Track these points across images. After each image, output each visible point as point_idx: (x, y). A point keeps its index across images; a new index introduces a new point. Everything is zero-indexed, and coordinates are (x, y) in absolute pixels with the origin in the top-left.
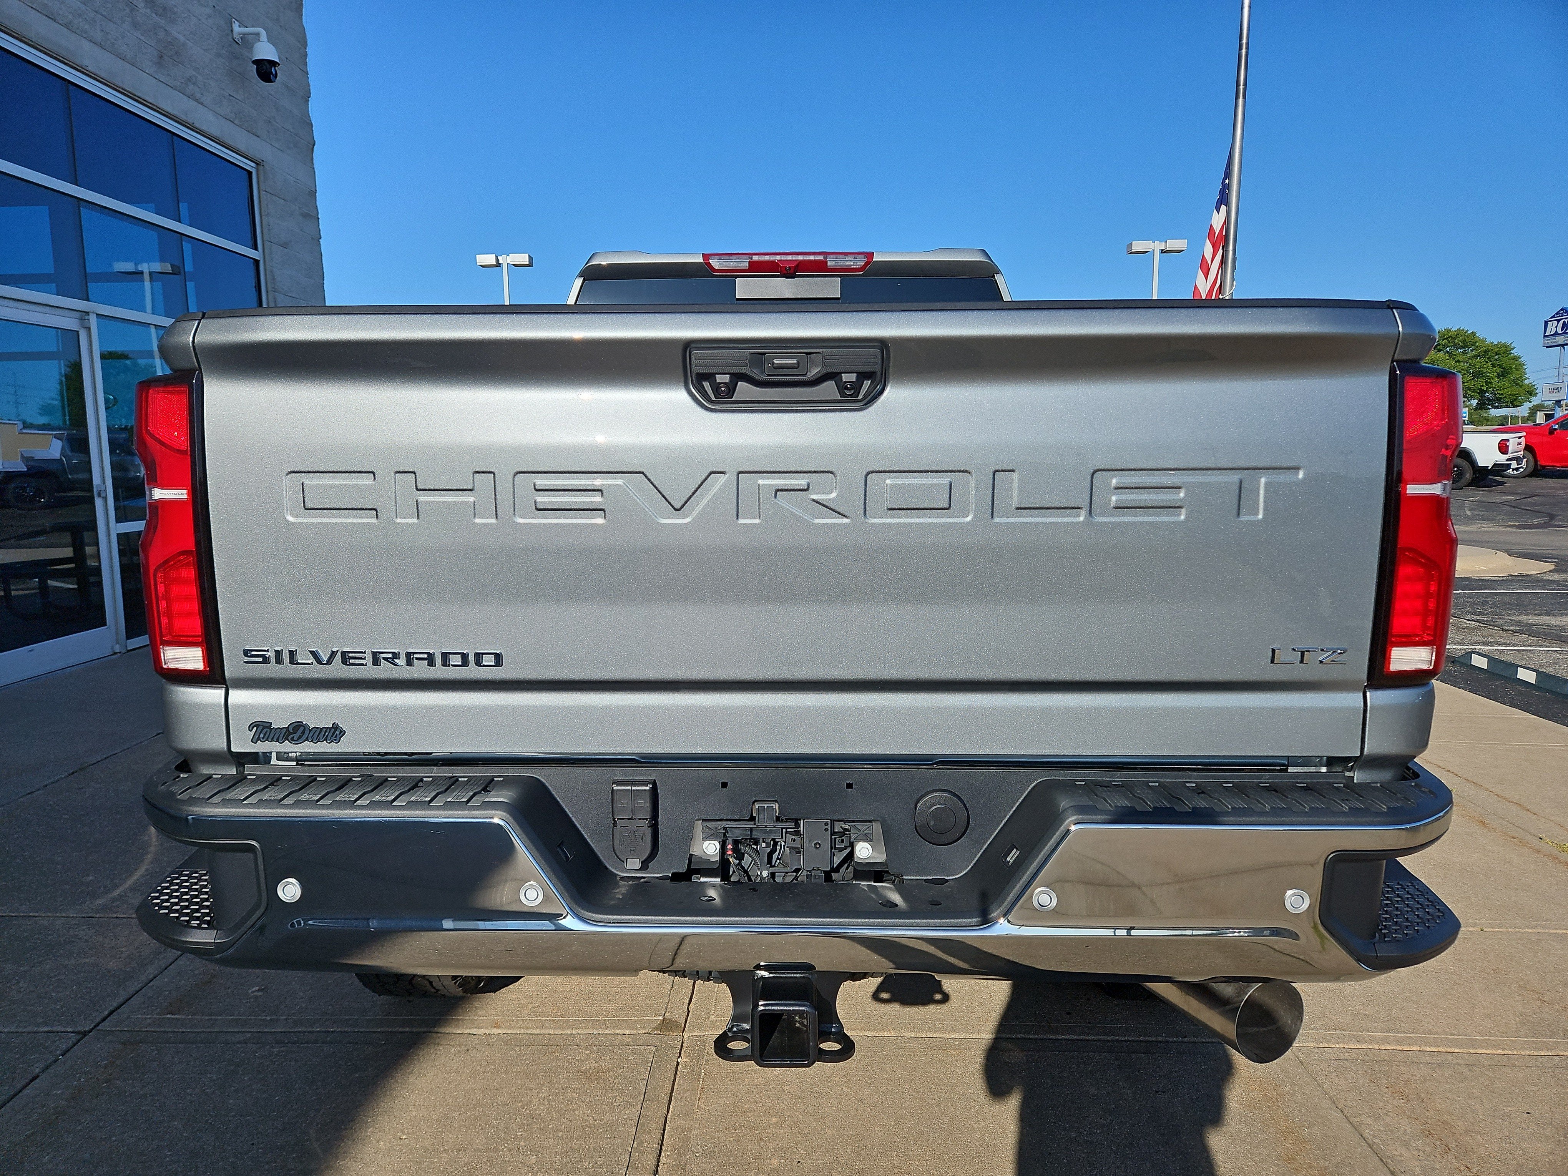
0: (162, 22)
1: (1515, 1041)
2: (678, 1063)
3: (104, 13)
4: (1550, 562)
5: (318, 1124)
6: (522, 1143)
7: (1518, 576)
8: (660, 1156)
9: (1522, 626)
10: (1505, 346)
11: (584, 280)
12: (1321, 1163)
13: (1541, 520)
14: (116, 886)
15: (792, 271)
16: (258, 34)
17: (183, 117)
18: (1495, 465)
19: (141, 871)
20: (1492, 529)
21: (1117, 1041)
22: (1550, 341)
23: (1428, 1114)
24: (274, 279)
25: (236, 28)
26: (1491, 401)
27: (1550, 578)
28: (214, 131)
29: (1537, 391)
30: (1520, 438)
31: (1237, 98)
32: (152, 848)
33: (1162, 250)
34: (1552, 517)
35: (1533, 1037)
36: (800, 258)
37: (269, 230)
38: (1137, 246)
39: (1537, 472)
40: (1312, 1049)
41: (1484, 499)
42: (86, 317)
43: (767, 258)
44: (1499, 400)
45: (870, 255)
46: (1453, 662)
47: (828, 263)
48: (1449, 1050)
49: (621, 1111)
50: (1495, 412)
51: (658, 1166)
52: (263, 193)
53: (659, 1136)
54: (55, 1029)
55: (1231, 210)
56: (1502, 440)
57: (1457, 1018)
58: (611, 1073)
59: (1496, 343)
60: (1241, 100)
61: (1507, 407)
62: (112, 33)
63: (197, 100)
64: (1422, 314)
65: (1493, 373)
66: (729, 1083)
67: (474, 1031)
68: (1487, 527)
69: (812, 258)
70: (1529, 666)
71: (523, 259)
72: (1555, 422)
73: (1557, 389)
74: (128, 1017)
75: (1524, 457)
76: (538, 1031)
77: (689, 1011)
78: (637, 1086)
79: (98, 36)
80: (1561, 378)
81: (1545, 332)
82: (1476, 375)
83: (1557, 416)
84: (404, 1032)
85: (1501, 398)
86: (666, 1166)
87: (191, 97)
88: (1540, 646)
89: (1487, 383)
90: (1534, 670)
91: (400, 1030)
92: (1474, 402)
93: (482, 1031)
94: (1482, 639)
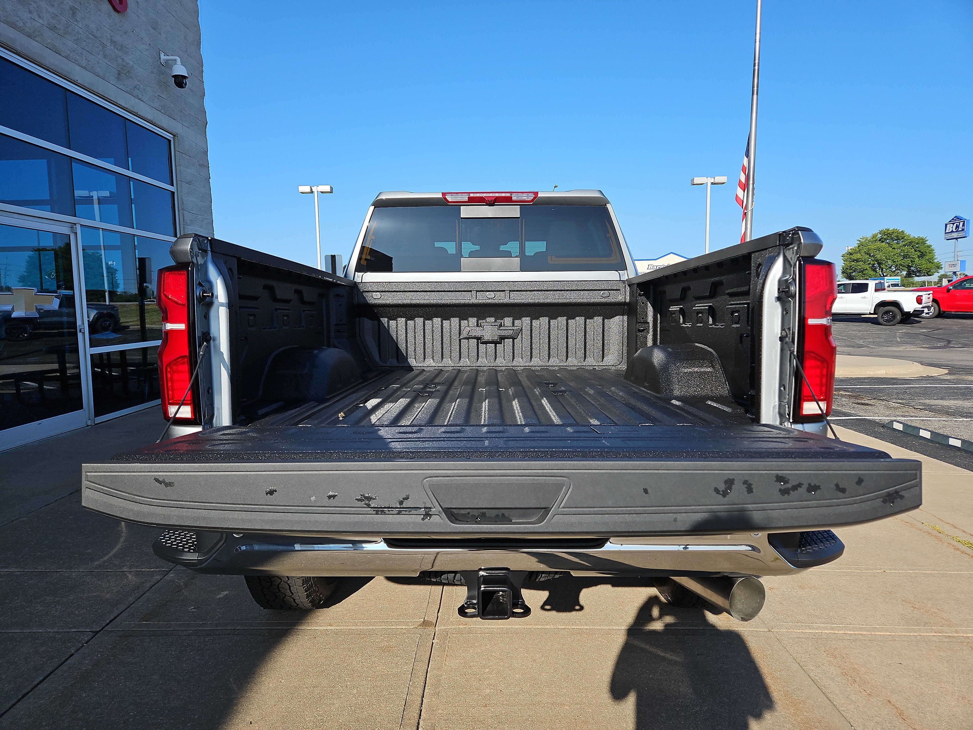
0: (120, 53)
1: (897, 628)
2: (433, 643)
3: (88, 49)
4: (946, 369)
5: (234, 676)
6: (349, 683)
7: (926, 377)
8: (425, 689)
9: (925, 406)
10: (922, 239)
11: (375, 207)
12: (786, 689)
13: (942, 344)
14: (105, 555)
15: (492, 202)
16: (175, 60)
17: (131, 109)
18: (915, 311)
19: (119, 546)
20: (913, 349)
21: (677, 629)
22: (949, 236)
23: (845, 664)
24: (183, 203)
25: (163, 57)
26: (914, 272)
27: (945, 378)
28: (149, 117)
29: (942, 266)
30: (929, 294)
31: (753, 94)
32: (124, 534)
33: (712, 183)
34: (949, 342)
35: (907, 626)
36: (497, 195)
37: (180, 174)
38: (697, 180)
39: (940, 315)
40: (785, 633)
41: (909, 331)
42: (75, 227)
43: (478, 195)
44: (919, 271)
45: (536, 193)
46: (883, 427)
47: (513, 198)
48: (860, 633)
49: (402, 667)
50: (917, 279)
51: (424, 694)
52: (177, 153)
53: (424, 679)
54: (80, 630)
55: (751, 161)
56: (918, 296)
57: (866, 617)
58: (396, 648)
59: (917, 237)
60: (755, 96)
61: (925, 276)
62: (92, 61)
63: (139, 99)
64: (815, 234)
65: (915, 255)
66: (461, 652)
67: (317, 628)
68: (909, 348)
69: (503, 195)
70: (928, 429)
71: (327, 188)
72: (951, 285)
73: (954, 265)
74: (121, 623)
75: (932, 306)
76: (354, 628)
77: (438, 617)
78: (410, 654)
79: (84, 63)
80: (956, 257)
81: (945, 231)
82: (905, 257)
83: (954, 281)
84: (278, 629)
85: (921, 270)
86: (428, 694)
87: (137, 97)
88: (936, 417)
89: (912, 261)
90: (930, 431)
91: (276, 628)
92: (904, 273)
93: (322, 628)
94: (901, 414)
